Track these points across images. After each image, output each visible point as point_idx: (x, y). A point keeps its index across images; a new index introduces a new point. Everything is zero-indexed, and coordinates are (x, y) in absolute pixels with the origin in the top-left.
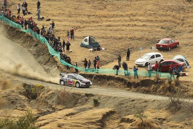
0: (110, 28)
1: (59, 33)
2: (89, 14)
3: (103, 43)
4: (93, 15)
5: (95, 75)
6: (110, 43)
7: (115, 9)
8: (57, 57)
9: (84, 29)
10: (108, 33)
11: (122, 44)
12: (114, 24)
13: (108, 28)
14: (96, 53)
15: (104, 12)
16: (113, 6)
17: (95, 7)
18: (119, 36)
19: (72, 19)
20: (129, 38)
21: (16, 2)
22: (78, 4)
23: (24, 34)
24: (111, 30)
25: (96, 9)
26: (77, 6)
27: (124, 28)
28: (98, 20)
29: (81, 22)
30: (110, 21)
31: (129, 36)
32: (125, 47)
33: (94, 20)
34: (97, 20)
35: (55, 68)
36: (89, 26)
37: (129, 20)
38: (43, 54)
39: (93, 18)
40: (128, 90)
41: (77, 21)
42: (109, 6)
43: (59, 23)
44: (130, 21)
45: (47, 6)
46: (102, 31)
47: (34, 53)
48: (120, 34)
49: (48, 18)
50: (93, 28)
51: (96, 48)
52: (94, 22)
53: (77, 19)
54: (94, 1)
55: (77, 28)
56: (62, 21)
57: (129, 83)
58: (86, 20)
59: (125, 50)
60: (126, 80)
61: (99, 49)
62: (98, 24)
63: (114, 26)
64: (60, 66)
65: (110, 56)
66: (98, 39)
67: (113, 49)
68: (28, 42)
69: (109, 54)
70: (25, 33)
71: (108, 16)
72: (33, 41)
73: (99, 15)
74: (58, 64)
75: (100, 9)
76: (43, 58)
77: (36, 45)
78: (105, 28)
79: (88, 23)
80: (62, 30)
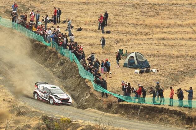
0: (165, 42)
1: (94, 47)
2: (135, 23)
3: (154, 63)
4: (141, 25)
5: (142, 106)
6: (164, 62)
7: (172, 16)
8: (89, 81)
9: (128, 43)
10: (162, 49)
11: (181, 64)
12: (169, 36)
13: (161, 42)
14: (145, 76)
15: (156, 20)
16: (169, 12)
17: (144, 13)
18: (176, 53)
19: (112, 29)
20: (191, 57)
21: (36, 5)
22: (121, 8)
23: (46, 49)
24: (165, 45)
25: (145, 16)
26: (120, 11)
27: (183, 42)
28: (148, 31)
29: (123, 34)
30: (165, 32)
31: (190, 53)
32: (185, 69)
33: (142, 30)
34: (147, 30)
35: (86, 95)
36: (135, 39)
37: (191, 32)
38: (72, 76)
40: (187, 128)
41: (119, 33)
42: (164, 12)
43: (94, 34)
44: (193, 33)
45: (78, 10)
46: (153, 46)
47: (58, 74)
48: (178, 50)
49: (79, 28)
50: (141, 42)
51: (145, 69)
52: (141, 33)
53: (118, 30)
54: (143, 5)
55: (118, 41)
57: (189, 118)
58: (131, 30)
59: (184, 73)
60: (185, 114)
61: (148, 71)
62: (148, 37)
63: (170, 40)
64: (94, 93)
65: (163, 81)
66: (148, 57)
67: (168, 70)
68: (51, 60)
69: (161, 78)
70: (46, 46)
71: (161, 26)
72: (57, 58)
73: (149, 24)
74: (91, 90)
75: (152, 16)
76: (70, 82)
77: (62, 64)
78: (158, 42)
79: (133, 35)
80: (98, 43)
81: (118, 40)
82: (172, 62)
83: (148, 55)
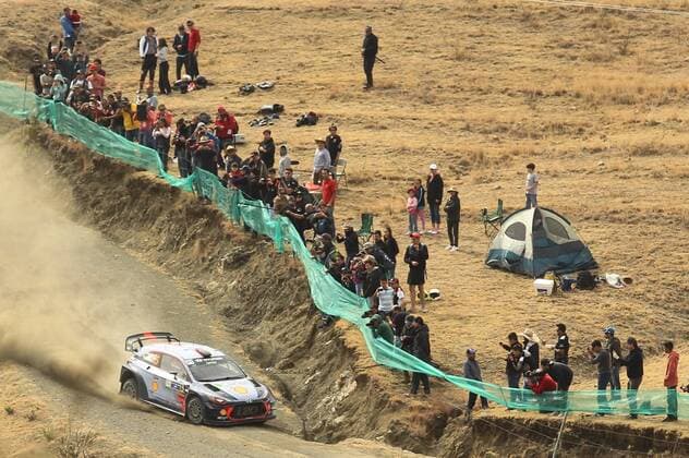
0: (654, 163)
1: (368, 190)
2: (535, 87)
3: (613, 247)
4: (557, 94)
5: (569, 425)
6: (652, 246)
7: (681, 58)
8: (352, 326)
9: (503, 171)
10: (642, 192)
12: (672, 140)
13: (639, 161)
14: (575, 302)
15: (615, 74)
16: (666, 42)
17: (568, 46)
19: (439, 114)
21: (130, 24)
22: (473, 29)
23: (173, 201)
24: (658, 176)
25: (574, 58)
26: (469, 42)
28: (586, 119)
29: (485, 132)
30: (654, 124)
33: (559, 118)
34: (578, 117)
35: (341, 385)
36: (533, 153)
38: (279, 311)
39: (554, 111)
41: (467, 128)
42: (647, 42)
43: (367, 136)
45: (300, 43)
46: (608, 181)
47: (224, 303)
49: (305, 112)
50: (558, 165)
51: (574, 276)
52: (560, 129)
53: (465, 116)
54: (562, 17)
55: (465, 163)
56: (383, 128)
58: (518, 119)
61: (589, 282)
62: (584, 144)
63: (674, 153)
64: (374, 373)
65: (652, 322)
66: (585, 224)
67: (670, 278)
68: (197, 244)
69: (641, 308)
70: (175, 191)
71: (638, 97)
72: (220, 238)
73: (589, 92)
74: (362, 362)
75: (596, 59)
76: (278, 334)
77: (239, 261)
78: (626, 165)
79: (526, 135)
80: (384, 174)
81: (466, 158)
82: (683, 242)
83: (587, 219)
